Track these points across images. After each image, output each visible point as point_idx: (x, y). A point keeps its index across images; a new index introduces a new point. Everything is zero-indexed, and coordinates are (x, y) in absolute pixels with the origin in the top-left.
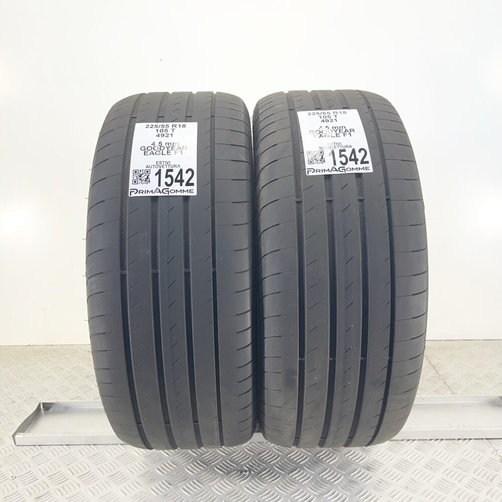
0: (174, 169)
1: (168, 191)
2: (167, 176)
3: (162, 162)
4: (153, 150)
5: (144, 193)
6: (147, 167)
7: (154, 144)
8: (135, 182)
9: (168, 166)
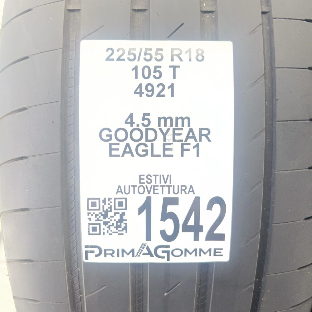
0: (182, 197)
1: (168, 252)
2: (165, 216)
3: (153, 178)
4: (129, 140)
5: (115, 254)
6: (119, 190)
7: (130, 120)
8: (94, 229)
9: (166, 189)
